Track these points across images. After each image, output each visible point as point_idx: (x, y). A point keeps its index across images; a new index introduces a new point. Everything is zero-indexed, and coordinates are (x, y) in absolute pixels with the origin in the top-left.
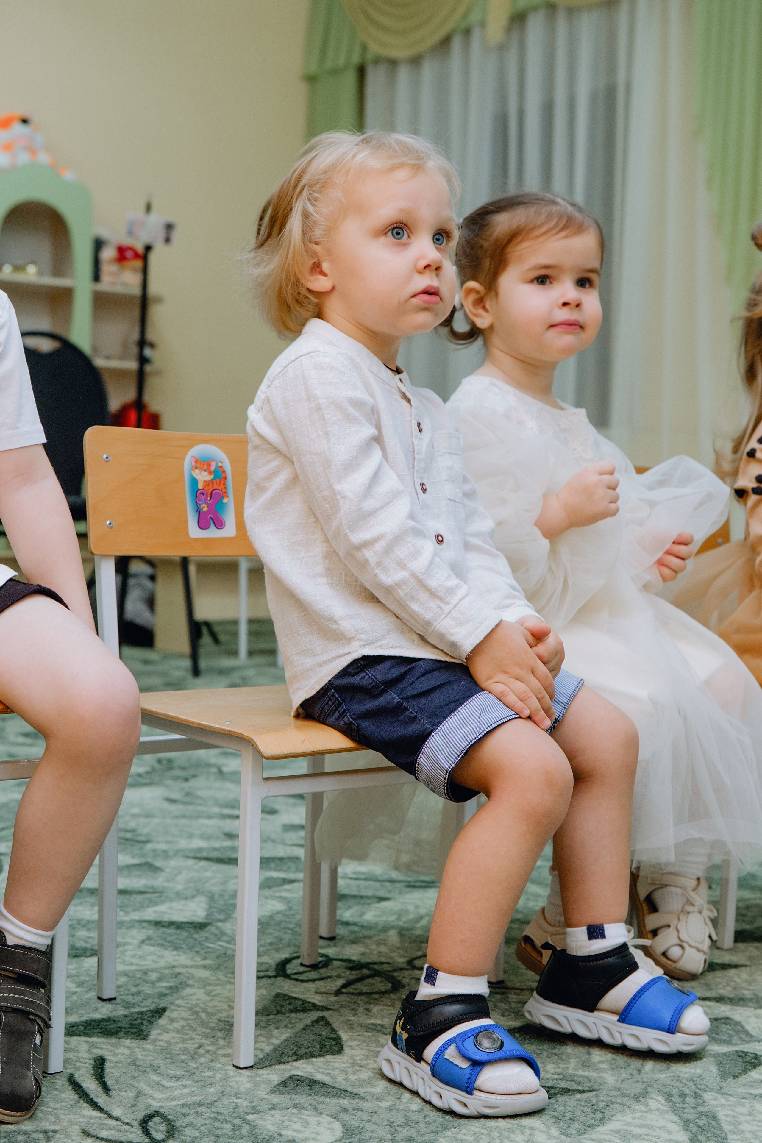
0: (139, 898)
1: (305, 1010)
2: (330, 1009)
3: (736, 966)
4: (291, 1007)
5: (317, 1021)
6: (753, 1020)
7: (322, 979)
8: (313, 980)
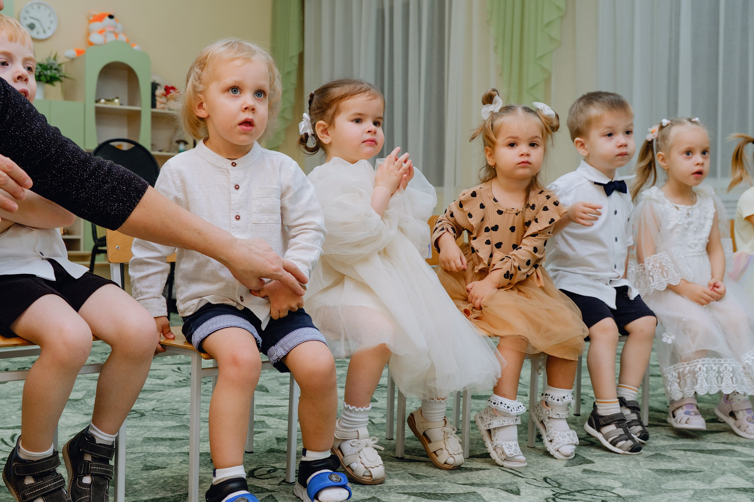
0: (180, 442)
1: (262, 492)
2: (275, 491)
3: (484, 469)
4: (255, 491)
5: (268, 497)
6: (487, 493)
7: (272, 478)
8: (268, 479)
